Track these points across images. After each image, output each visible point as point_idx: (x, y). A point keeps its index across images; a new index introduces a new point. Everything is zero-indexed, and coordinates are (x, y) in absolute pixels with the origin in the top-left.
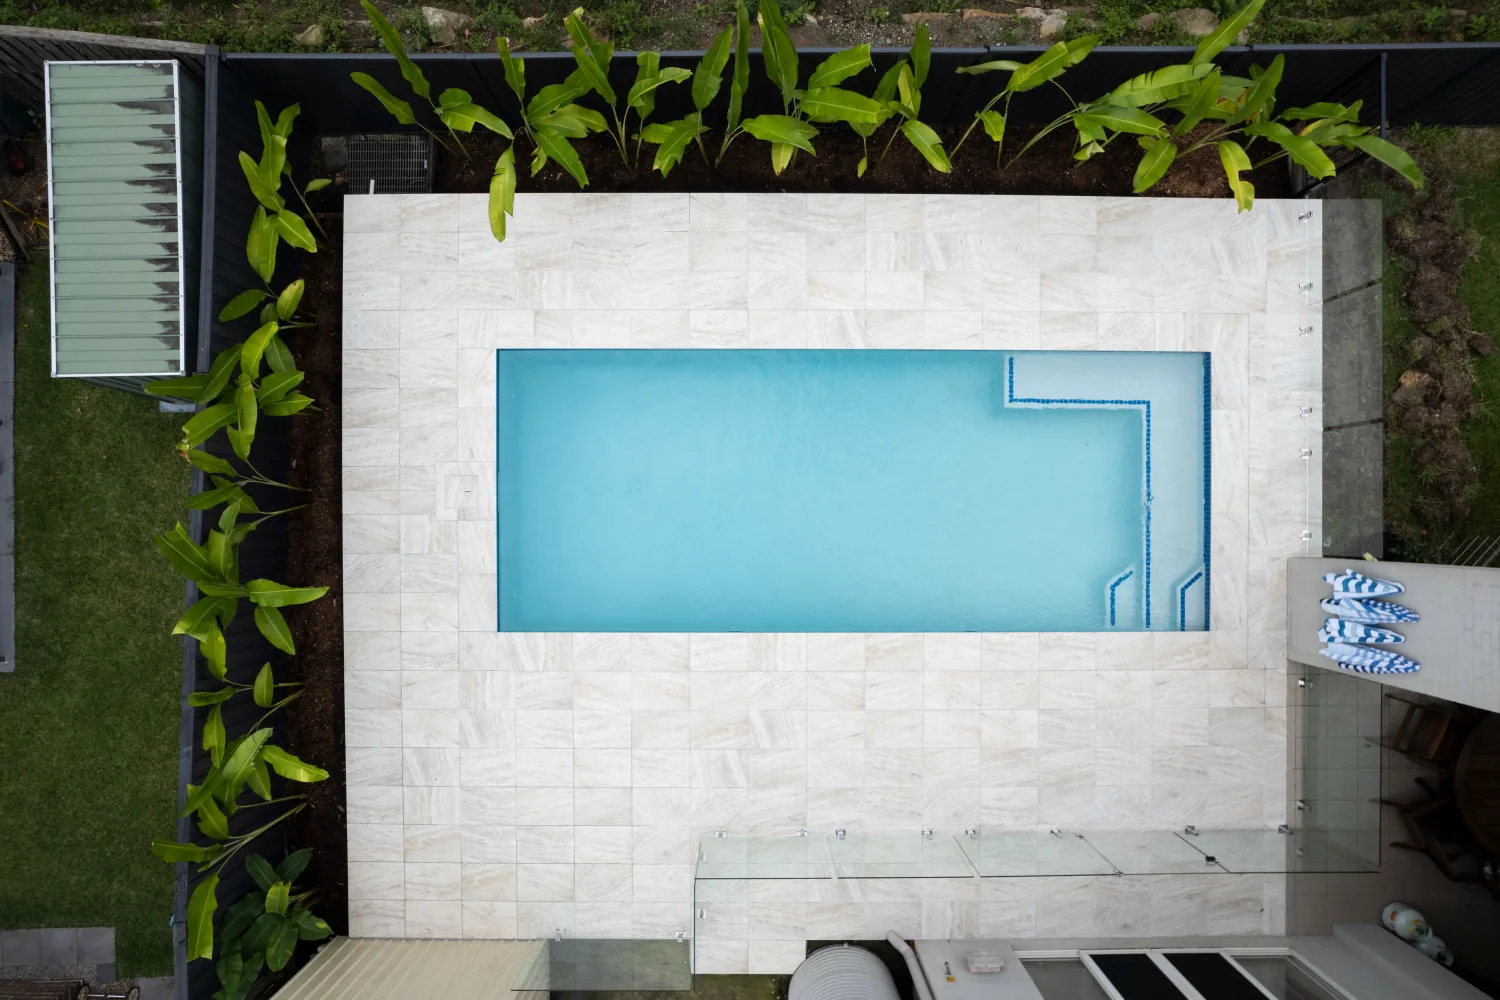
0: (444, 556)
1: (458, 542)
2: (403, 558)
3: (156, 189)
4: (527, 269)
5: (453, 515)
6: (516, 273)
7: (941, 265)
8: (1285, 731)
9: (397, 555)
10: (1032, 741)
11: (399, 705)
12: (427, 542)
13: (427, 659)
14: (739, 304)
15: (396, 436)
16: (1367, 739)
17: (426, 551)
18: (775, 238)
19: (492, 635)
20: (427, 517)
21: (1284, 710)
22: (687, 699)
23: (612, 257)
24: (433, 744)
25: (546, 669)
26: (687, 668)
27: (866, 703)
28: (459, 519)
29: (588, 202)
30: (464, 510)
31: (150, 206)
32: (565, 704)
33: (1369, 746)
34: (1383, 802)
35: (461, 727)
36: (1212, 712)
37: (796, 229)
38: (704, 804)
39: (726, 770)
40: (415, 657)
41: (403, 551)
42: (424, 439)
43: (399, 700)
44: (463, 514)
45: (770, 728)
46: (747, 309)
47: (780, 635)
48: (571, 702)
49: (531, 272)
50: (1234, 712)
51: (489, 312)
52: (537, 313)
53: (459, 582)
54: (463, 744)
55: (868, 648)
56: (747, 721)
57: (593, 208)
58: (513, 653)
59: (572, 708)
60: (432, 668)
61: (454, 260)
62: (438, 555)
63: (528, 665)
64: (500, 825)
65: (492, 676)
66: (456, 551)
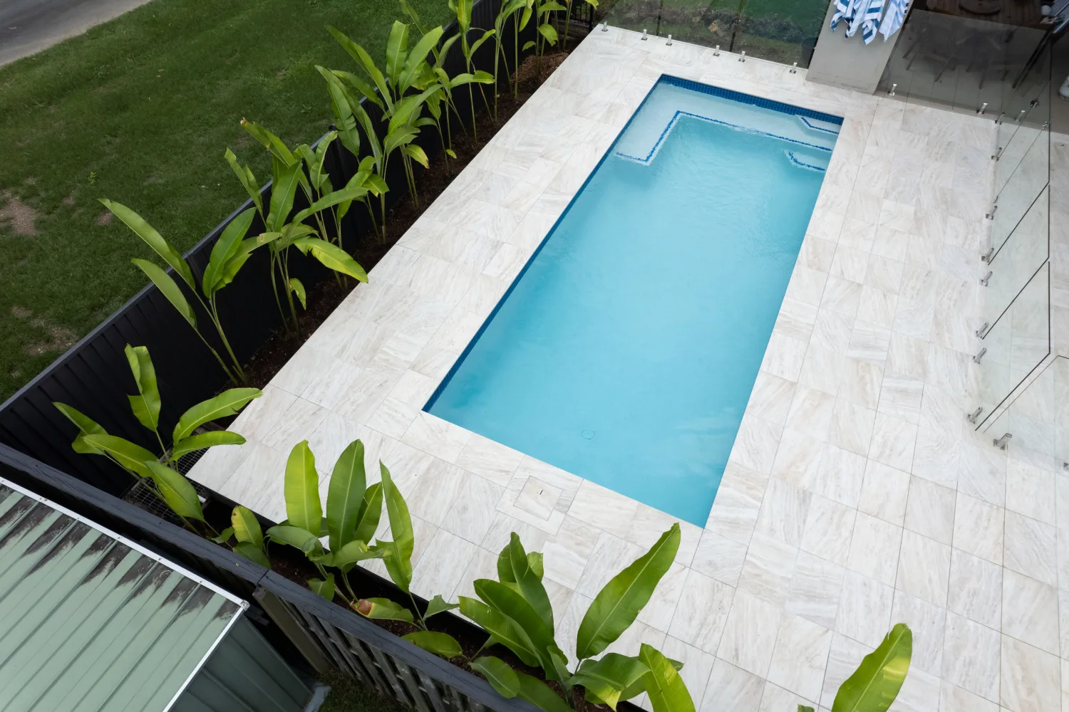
0: (598, 546)
1: (590, 525)
2: (581, 591)
3: (23, 533)
4: (371, 360)
5: (558, 517)
6: (368, 369)
7: (540, 150)
8: (924, 107)
9: (575, 595)
10: (910, 209)
11: (761, 682)
12: (576, 556)
13: (710, 619)
14: (497, 246)
15: (446, 535)
16: (936, 81)
17: (584, 562)
18: (463, 214)
19: (705, 536)
20: (547, 543)
21: (908, 104)
22: (824, 395)
23: (406, 303)
24: (821, 661)
25: (762, 500)
26: (793, 384)
27: (858, 281)
28: (566, 513)
29: (352, 302)
30: (558, 504)
31: (31, 550)
32: (804, 497)
33: (941, 82)
34: (980, 87)
35: (807, 617)
36: (902, 129)
37: (465, 202)
38: (938, 422)
39: (904, 392)
40: (704, 632)
41: (573, 587)
42: (465, 509)
43: (753, 680)
44: (563, 506)
45: (867, 347)
46: (503, 243)
47: (780, 312)
48: (804, 492)
49: (376, 358)
50: (905, 121)
51: (385, 401)
52: (413, 367)
53: (635, 543)
54: (829, 625)
55: (809, 266)
56: (857, 361)
57: (358, 300)
58: (734, 524)
59: (811, 494)
60: (724, 617)
61: (320, 410)
62: (595, 551)
63: (752, 514)
64: (944, 628)
65: (752, 555)
66: (599, 531)
